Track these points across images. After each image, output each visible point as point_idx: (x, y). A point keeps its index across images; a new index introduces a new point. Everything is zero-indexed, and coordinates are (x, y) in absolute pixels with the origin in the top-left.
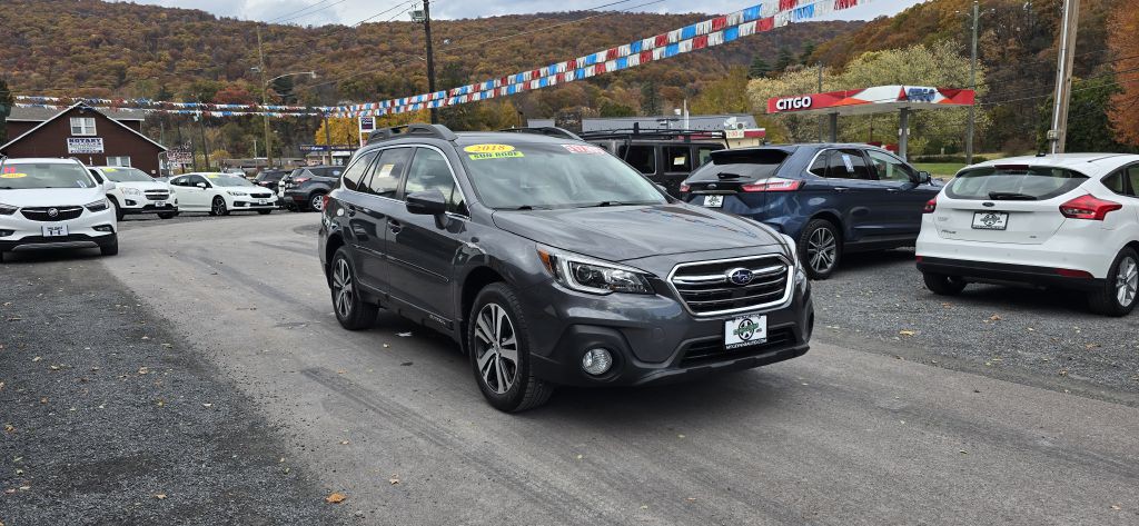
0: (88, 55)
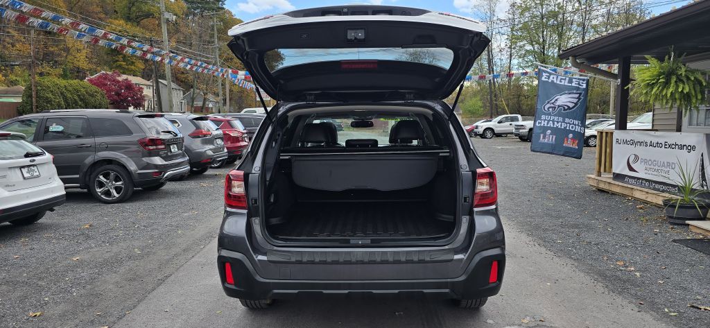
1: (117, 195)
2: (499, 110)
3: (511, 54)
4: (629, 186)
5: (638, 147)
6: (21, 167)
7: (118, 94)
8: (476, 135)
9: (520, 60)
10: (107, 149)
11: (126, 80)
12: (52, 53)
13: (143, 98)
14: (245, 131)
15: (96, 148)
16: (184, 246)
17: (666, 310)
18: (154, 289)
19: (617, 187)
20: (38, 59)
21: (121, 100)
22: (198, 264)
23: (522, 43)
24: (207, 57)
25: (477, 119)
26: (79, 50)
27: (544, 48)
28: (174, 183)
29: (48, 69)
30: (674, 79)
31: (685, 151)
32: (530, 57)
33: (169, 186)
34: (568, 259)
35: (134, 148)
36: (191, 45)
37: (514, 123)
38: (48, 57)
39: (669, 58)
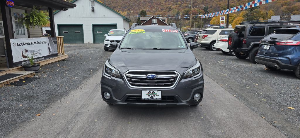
0: (164, 4)
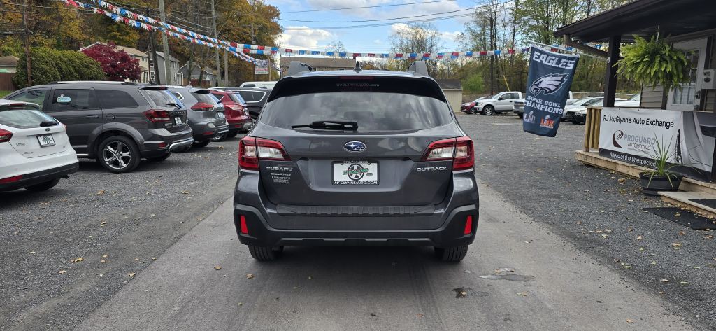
1: (125, 165)
2: (501, 87)
3: (514, 30)
4: (614, 161)
5: (623, 123)
6: (38, 136)
7: (114, 66)
8: (476, 111)
9: (524, 35)
10: (114, 120)
11: (123, 51)
12: (44, 22)
13: (138, 71)
14: (246, 105)
15: (103, 120)
16: (194, 210)
17: (622, 264)
18: (171, 245)
19: (602, 162)
20: (30, 28)
21: (117, 72)
22: (209, 226)
23: (526, 18)
24: (203, 29)
25: (479, 95)
26: (71, 20)
27: (548, 23)
28: (177, 154)
29: (41, 38)
30: (658, 59)
31: (664, 127)
32: (534, 33)
33: (173, 157)
34: (546, 224)
35: (139, 119)
36: (186, 15)
37: (514, 100)
38: (40, 27)
39: (655, 39)
